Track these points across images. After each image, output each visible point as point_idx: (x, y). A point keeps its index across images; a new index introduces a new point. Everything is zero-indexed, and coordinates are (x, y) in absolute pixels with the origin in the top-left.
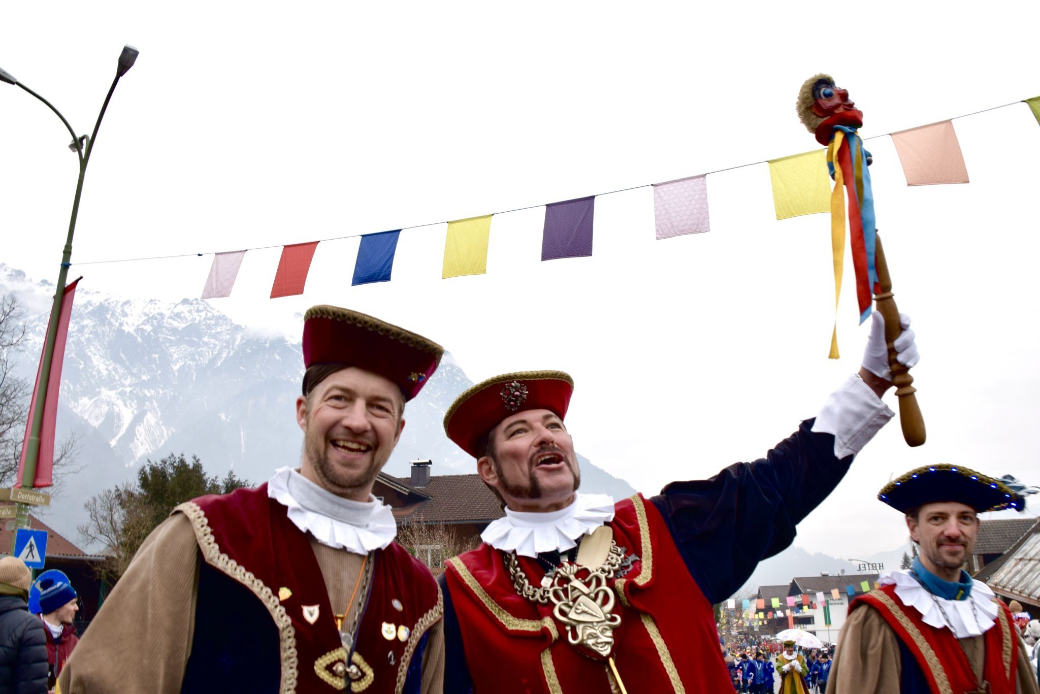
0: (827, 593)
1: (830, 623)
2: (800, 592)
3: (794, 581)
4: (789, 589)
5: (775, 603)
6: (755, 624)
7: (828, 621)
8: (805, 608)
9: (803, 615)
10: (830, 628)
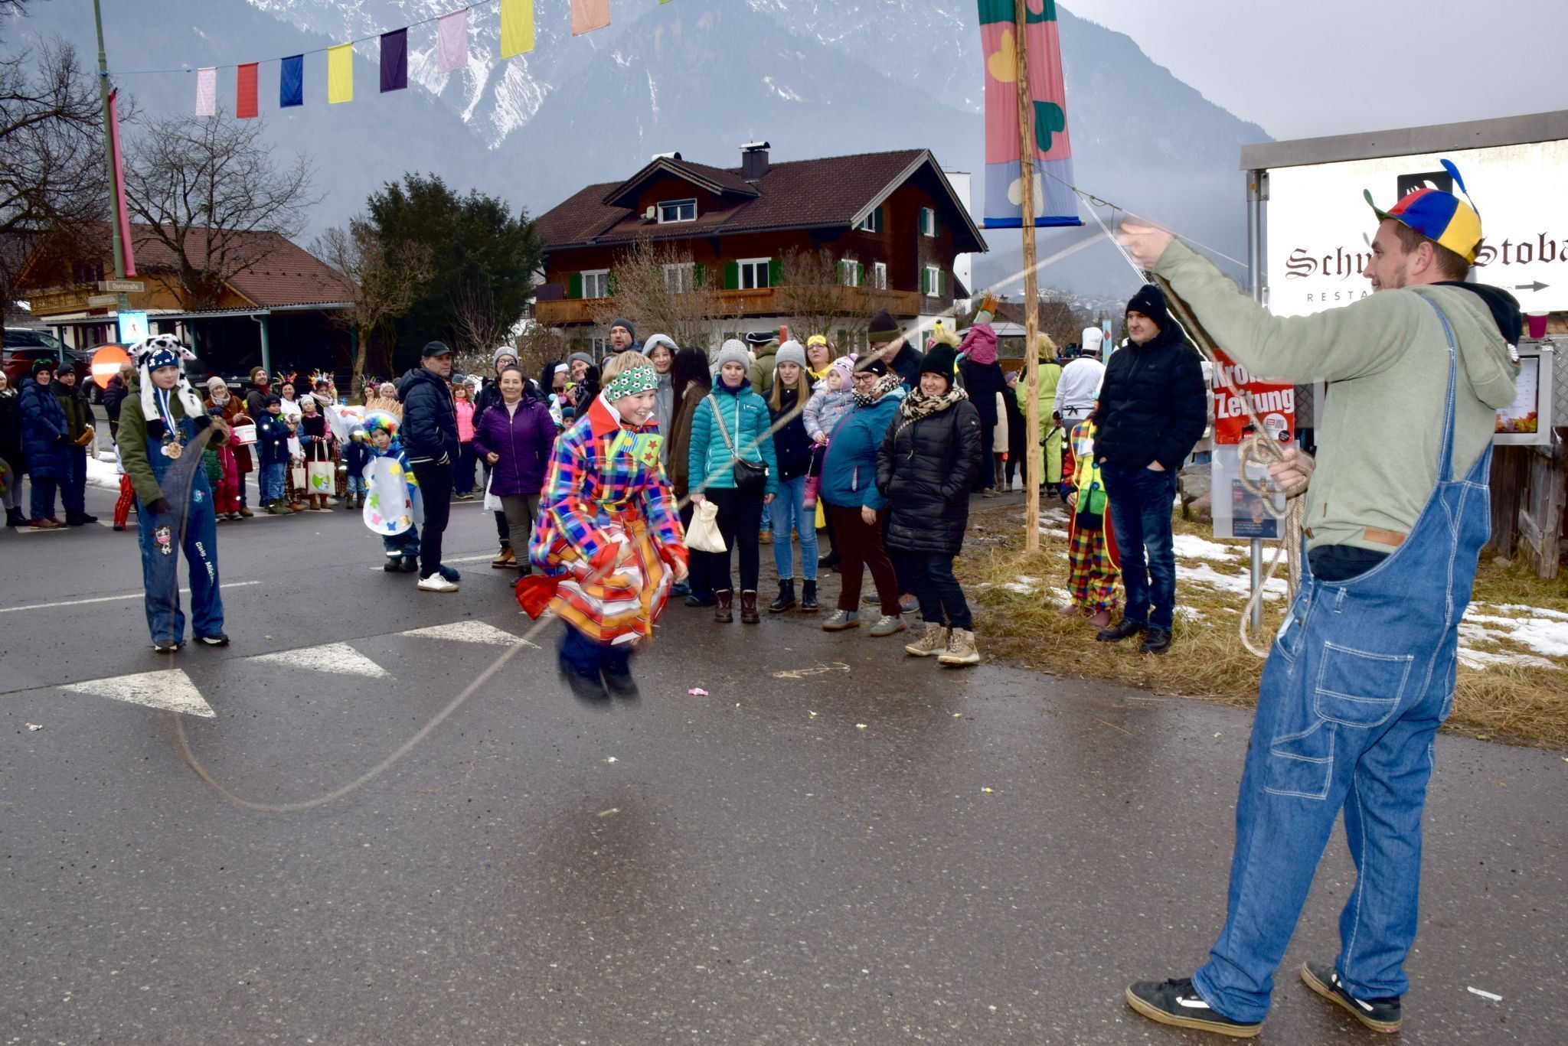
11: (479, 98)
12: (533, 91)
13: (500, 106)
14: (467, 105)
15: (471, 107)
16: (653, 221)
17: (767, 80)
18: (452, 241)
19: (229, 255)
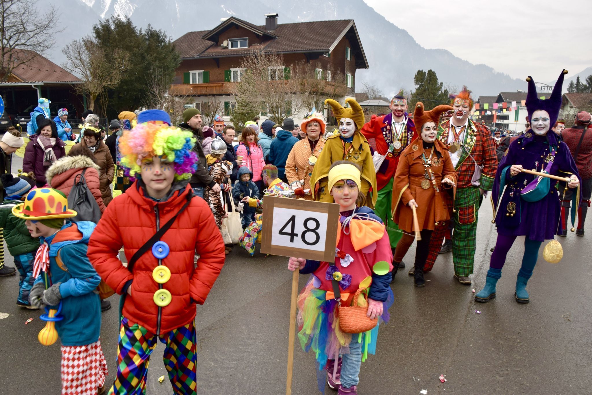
0: (519, 103)
1: (518, 120)
2: (503, 101)
3: (500, 94)
4: (496, 99)
5: (486, 106)
6: (474, 118)
7: (516, 119)
8: (505, 110)
9: (503, 114)
10: (517, 123)
11: (108, 9)
12: (130, 7)
13: (116, 13)
14: (103, 12)
15: (105, 12)
16: (226, 48)
17: (222, 6)
18: (139, 50)
19: (14, 56)
